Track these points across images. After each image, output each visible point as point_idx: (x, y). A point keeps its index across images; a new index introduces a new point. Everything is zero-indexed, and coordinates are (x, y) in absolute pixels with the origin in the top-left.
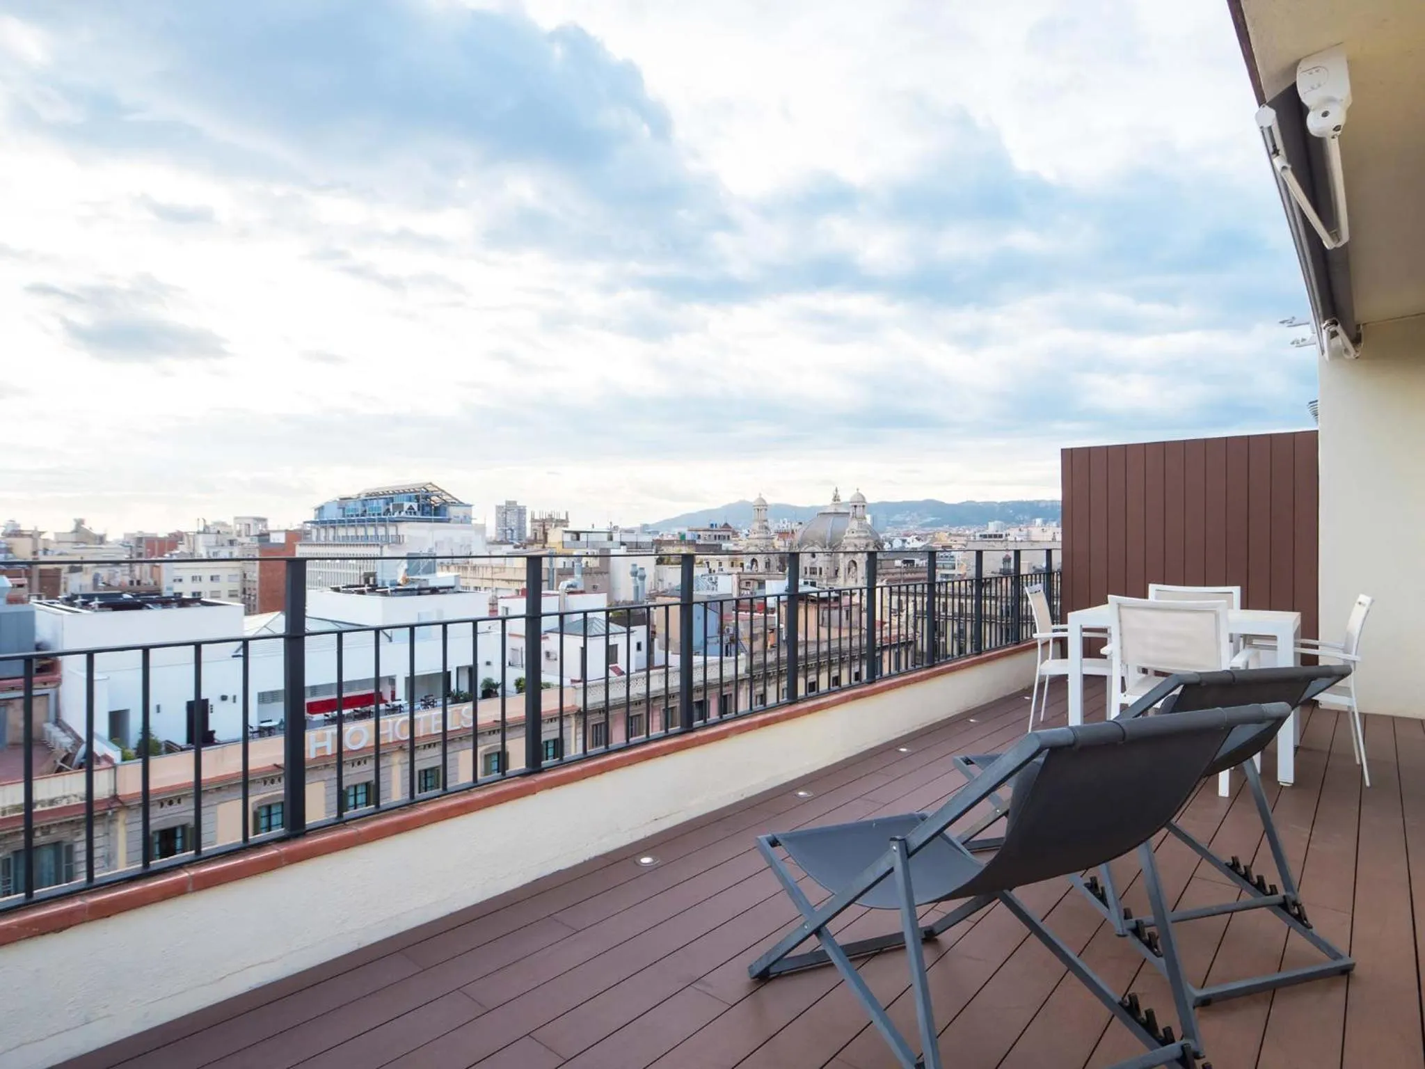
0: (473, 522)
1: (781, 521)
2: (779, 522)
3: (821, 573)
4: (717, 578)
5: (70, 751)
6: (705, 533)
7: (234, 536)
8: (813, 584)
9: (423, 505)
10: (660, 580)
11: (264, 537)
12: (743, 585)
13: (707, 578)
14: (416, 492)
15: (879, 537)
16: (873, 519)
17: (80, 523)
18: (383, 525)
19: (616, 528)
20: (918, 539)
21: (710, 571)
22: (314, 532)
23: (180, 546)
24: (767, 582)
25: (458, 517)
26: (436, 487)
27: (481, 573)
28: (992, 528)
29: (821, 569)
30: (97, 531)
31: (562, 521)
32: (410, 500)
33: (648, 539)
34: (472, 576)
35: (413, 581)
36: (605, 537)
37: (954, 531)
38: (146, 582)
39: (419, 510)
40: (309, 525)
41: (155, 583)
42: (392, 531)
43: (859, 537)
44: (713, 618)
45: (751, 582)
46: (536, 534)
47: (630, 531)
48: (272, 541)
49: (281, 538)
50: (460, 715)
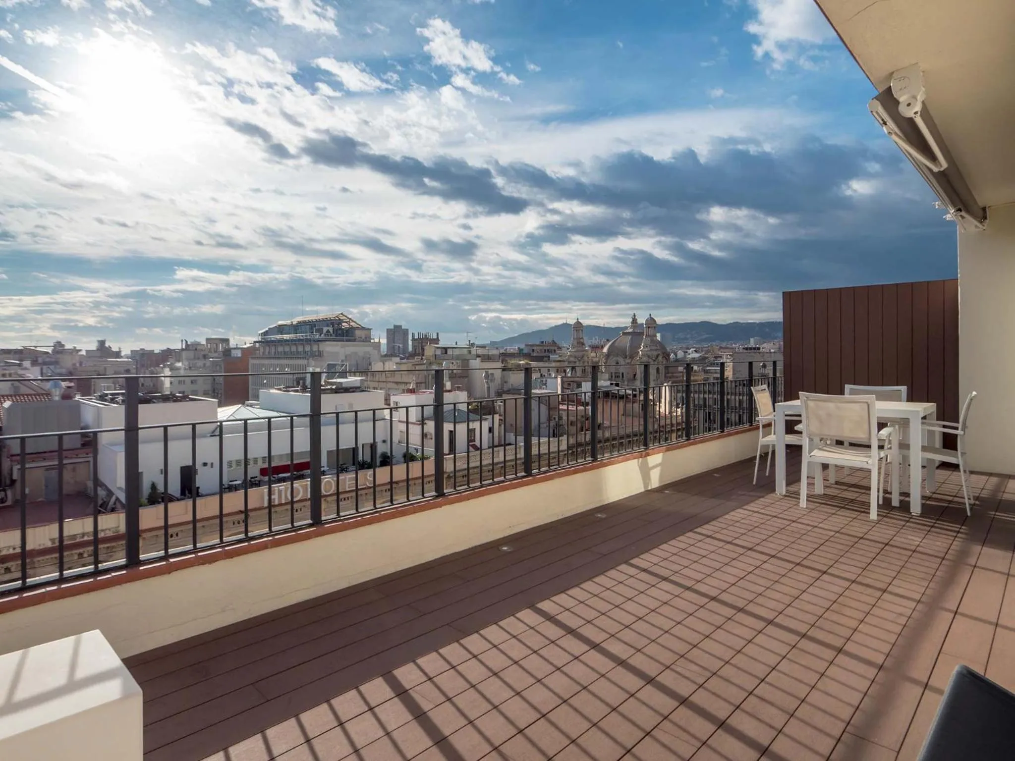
0: (372, 341)
1: (594, 339)
2: (592, 339)
3: (623, 377)
4: (546, 381)
5: (105, 500)
6: (538, 348)
7: (206, 352)
8: (617, 385)
9: (337, 330)
10: (506, 382)
11: (227, 352)
12: (566, 386)
13: (539, 380)
14: (332, 320)
15: (666, 350)
16: (662, 337)
17: (102, 343)
18: (309, 344)
19: (473, 344)
20: (696, 351)
21: (541, 375)
22: (262, 350)
23: (170, 359)
24: (583, 384)
25: (361, 338)
26: (346, 317)
27: (377, 377)
28: (752, 343)
29: (623, 374)
30: (115, 349)
31: (434, 339)
32: (328, 326)
33: (495, 352)
34: (371, 379)
35: (332, 384)
36: (465, 351)
37: (724, 345)
38: (148, 384)
39: (333, 333)
40: (257, 344)
41: (154, 386)
42: (315, 348)
43: (651, 350)
44: (544, 409)
45: (572, 383)
46: (415, 350)
47: (483, 347)
48: (232, 355)
49: (239, 354)
50: (365, 477)
